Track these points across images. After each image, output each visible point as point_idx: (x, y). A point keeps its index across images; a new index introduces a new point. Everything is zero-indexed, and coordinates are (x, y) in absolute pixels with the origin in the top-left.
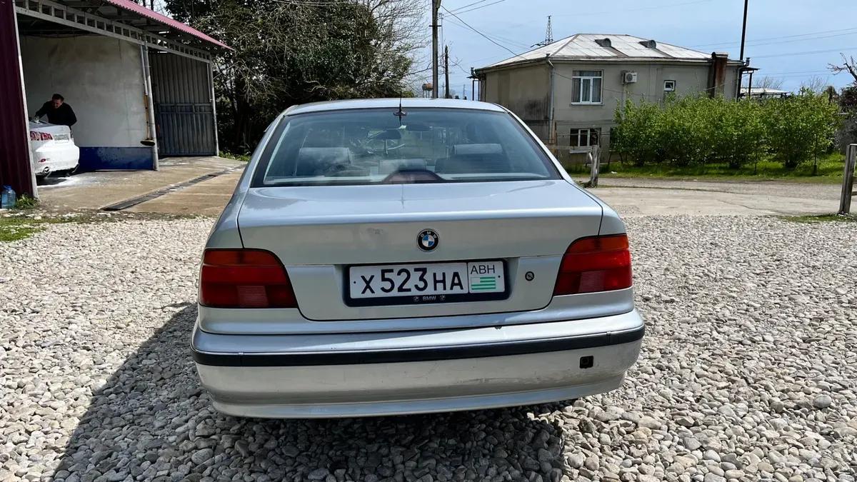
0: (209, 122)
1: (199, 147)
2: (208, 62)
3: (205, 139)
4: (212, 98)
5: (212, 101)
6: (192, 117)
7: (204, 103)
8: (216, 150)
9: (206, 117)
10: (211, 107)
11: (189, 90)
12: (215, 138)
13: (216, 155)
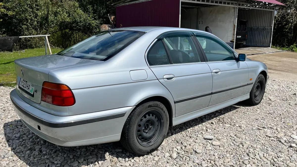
0: (270, 34)
1: (264, 43)
2: (273, 10)
3: (267, 41)
4: (272, 25)
5: (272, 26)
6: (263, 32)
7: (269, 27)
8: (270, 45)
9: (269, 32)
10: (272, 28)
11: (264, 22)
12: (271, 40)
13: (269, 47)
